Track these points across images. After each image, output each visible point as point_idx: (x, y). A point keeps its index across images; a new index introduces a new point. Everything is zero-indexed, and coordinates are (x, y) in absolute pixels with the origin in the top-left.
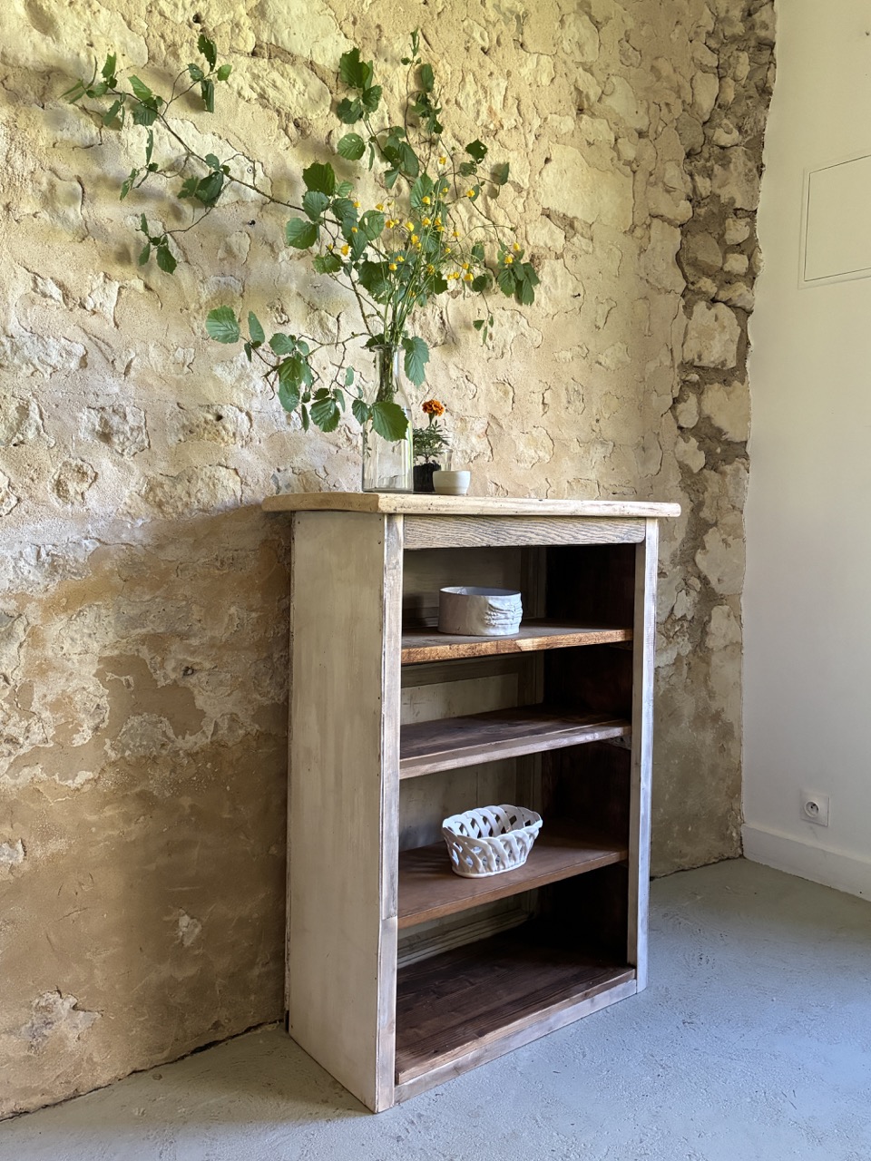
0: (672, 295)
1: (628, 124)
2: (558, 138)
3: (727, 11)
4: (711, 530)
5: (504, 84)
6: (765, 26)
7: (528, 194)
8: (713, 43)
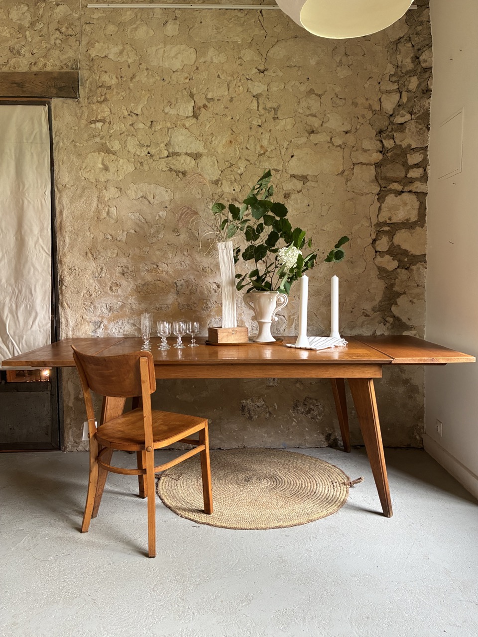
0: (370, 195)
1: (338, 131)
2: (298, 147)
3: (402, 62)
4: (402, 296)
5: (268, 135)
6: (425, 61)
7: (283, 171)
8: (394, 79)
